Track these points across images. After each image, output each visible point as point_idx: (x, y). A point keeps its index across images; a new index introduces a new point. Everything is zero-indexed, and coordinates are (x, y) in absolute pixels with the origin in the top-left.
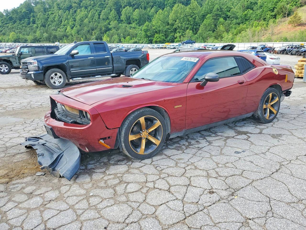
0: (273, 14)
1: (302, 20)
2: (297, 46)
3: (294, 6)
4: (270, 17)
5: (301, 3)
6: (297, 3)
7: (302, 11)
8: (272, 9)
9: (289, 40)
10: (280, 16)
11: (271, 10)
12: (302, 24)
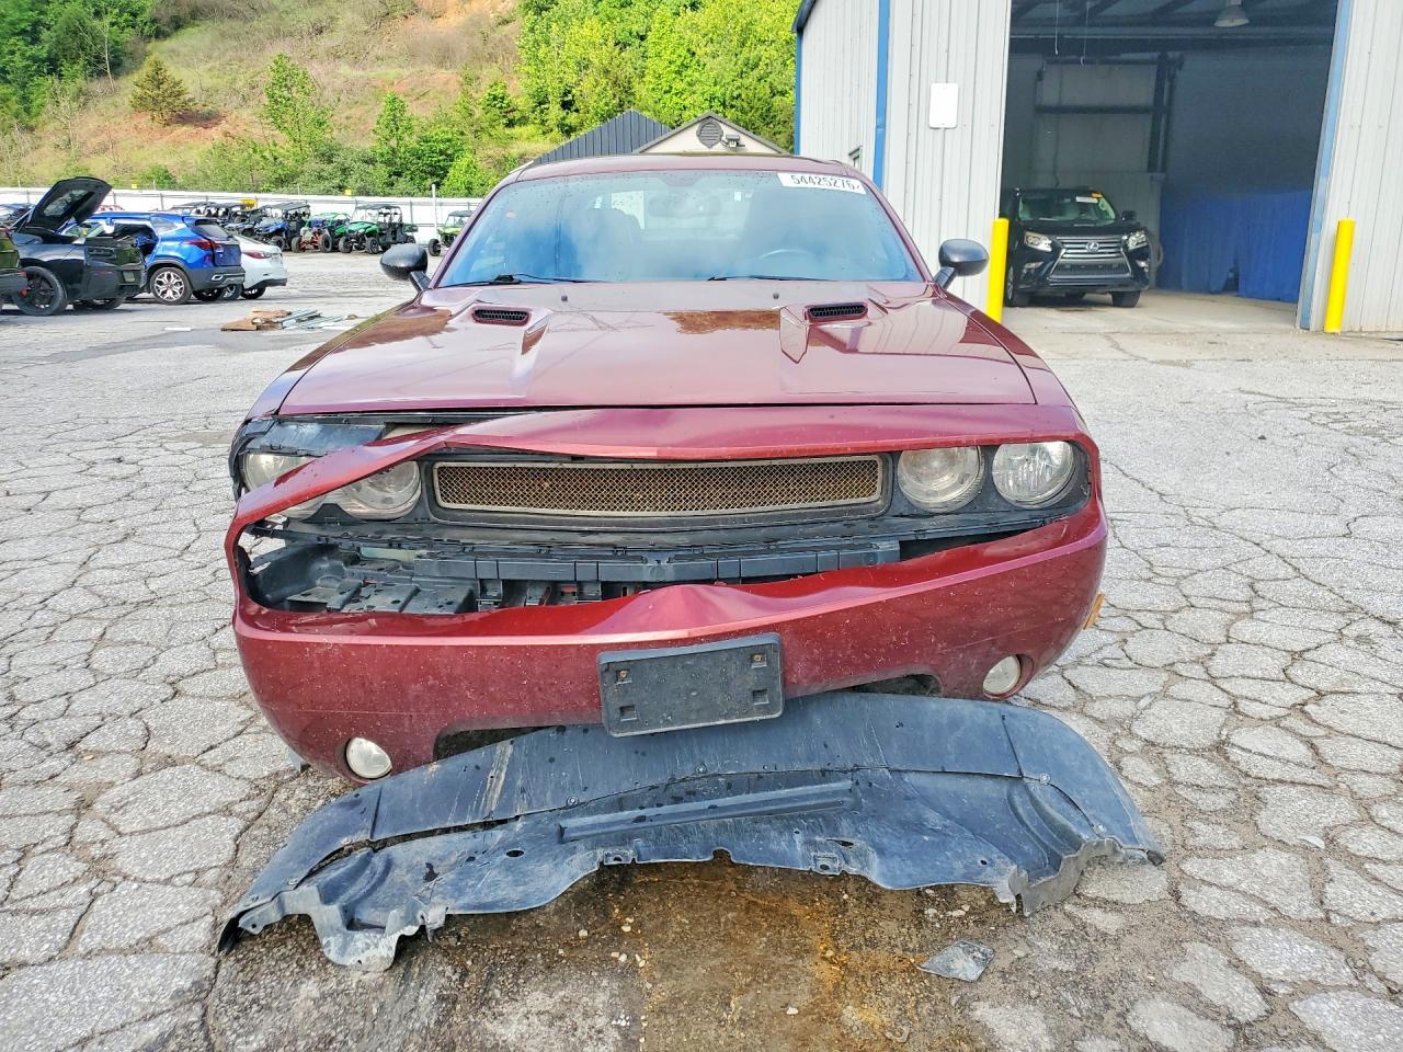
0: (42, 51)
1: (190, 100)
2: (234, 209)
3: (126, 30)
4: (29, 66)
5: (154, 21)
6: (139, 19)
7: (171, 56)
8: (29, 29)
9: (180, 180)
10: (76, 67)
11: (24, 32)
12: (192, 117)
